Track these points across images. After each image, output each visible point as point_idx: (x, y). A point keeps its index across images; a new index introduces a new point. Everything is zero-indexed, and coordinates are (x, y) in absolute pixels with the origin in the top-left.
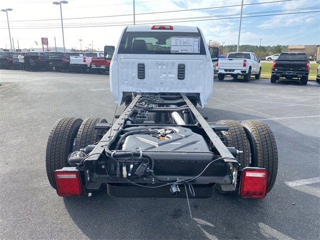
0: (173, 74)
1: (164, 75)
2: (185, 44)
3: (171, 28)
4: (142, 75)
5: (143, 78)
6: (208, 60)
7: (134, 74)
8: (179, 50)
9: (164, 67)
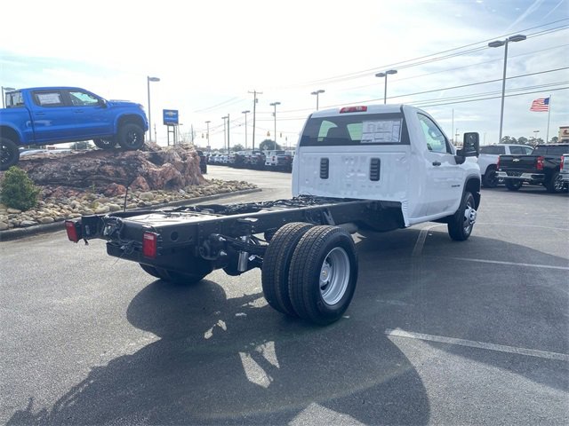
0: (363, 172)
1: (352, 174)
2: (381, 130)
3: (364, 109)
4: (325, 174)
5: (327, 177)
6: (413, 153)
7: (316, 172)
8: (372, 138)
9: (352, 163)
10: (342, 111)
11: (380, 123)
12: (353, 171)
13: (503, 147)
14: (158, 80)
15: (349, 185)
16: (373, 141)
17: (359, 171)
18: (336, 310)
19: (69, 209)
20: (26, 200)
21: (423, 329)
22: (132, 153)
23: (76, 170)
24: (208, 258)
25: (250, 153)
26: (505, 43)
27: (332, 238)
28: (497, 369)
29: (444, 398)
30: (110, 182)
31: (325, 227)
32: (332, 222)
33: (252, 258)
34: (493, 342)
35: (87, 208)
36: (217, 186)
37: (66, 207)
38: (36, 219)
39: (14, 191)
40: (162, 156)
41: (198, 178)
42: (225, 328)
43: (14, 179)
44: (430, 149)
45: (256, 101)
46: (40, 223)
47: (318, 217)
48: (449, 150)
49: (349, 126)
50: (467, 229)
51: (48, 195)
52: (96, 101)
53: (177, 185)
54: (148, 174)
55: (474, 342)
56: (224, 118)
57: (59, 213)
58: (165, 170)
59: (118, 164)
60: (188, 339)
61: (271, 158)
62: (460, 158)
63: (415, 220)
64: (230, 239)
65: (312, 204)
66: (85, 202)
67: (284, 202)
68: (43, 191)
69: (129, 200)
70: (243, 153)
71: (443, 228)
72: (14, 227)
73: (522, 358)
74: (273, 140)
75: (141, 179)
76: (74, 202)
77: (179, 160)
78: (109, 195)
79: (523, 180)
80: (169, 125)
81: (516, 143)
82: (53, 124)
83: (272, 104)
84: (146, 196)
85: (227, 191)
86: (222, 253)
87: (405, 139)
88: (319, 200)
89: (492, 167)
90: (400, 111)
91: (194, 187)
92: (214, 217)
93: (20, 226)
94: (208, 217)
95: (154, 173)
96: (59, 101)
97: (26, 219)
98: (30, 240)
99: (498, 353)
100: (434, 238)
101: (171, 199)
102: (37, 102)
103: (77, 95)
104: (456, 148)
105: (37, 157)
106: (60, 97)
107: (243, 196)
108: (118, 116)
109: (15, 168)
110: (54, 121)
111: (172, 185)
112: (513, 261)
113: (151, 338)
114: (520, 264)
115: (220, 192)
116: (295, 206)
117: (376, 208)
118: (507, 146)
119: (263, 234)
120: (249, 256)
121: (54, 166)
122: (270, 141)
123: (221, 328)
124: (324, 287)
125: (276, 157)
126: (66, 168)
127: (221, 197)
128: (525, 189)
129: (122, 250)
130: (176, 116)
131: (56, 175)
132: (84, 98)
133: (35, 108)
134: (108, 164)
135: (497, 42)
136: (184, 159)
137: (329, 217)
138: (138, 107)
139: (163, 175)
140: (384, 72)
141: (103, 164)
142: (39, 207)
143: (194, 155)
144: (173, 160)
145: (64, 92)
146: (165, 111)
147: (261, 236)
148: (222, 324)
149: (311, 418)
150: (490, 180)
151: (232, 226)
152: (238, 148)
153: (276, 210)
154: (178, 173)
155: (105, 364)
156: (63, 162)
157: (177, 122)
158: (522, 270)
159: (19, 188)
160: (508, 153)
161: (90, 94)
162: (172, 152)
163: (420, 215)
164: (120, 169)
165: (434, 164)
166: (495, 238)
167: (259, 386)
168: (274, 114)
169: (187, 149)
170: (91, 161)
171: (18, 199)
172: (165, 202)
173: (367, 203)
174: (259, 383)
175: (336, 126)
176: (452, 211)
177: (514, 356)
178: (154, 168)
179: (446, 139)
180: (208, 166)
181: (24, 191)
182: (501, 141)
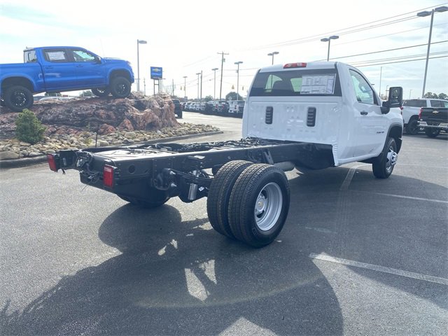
0: (302, 119)
1: (292, 121)
2: (317, 84)
3: (304, 65)
4: (269, 120)
5: (271, 123)
6: (344, 104)
7: (262, 118)
8: (310, 90)
9: (293, 111)
10: (286, 67)
11: (317, 78)
12: (293, 118)
13: (425, 101)
14: (146, 42)
15: (289, 130)
16: (310, 93)
17: (298, 118)
18: (268, 235)
19: (68, 144)
20: (35, 135)
21: (342, 254)
22: (121, 100)
23: (76, 113)
24: (161, 188)
25: (217, 103)
26: (431, 13)
27: (266, 175)
28: (404, 294)
29: (355, 318)
30: (103, 123)
31: (261, 165)
32: (271, 160)
33: (201, 189)
34: (403, 268)
35: (82, 144)
36: (187, 129)
37: (65, 142)
38: (41, 151)
39: (25, 128)
40: (144, 103)
41: (172, 122)
42: (176, 246)
43: (25, 119)
44: (359, 100)
45: (223, 60)
46: (44, 154)
47: (259, 156)
48: (376, 102)
49: (292, 80)
50: (388, 169)
51: (53, 133)
52: (93, 58)
53: (155, 126)
54: (132, 117)
55: (386, 268)
56: (198, 74)
57: (60, 147)
58: (146, 115)
59: (109, 109)
60: (144, 255)
61: (233, 107)
62: (385, 109)
63: (343, 160)
64: (179, 173)
65: (256, 145)
66: (82, 138)
67: (233, 143)
68: (49, 128)
69: (116, 138)
70: (211, 102)
71: (369, 167)
72: (24, 157)
73: (428, 285)
74: (236, 92)
75: (127, 121)
76: (73, 138)
77: (158, 107)
78: (101, 134)
79: (441, 129)
80: (155, 79)
81: (437, 98)
82: (62, 76)
83: (236, 63)
84: (130, 135)
85: (195, 133)
86: (173, 185)
87: (338, 91)
88: (263, 142)
89: (415, 118)
90: (334, 68)
91: (169, 129)
92: (170, 154)
93: (28, 156)
94: (165, 154)
95: (137, 116)
96: (64, 58)
97: (34, 150)
98: (35, 167)
99: (407, 279)
100: (360, 175)
101: (150, 138)
102: (47, 58)
103: (79, 53)
104: (382, 101)
105: (48, 102)
106: (65, 55)
107: (208, 137)
108: (110, 71)
109: (26, 110)
110: (63, 73)
111: (152, 126)
112: (427, 197)
113: (114, 252)
114: (433, 200)
115: (189, 133)
116: (242, 147)
117: (310, 150)
118: (428, 101)
119: (211, 169)
120: (199, 187)
121: (60, 110)
122: (234, 93)
123: (173, 246)
124: (260, 216)
125: (238, 106)
126: (69, 111)
127: (190, 137)
128: (442, 137)
129: (89, 180)
130: (161, 72)
131: (61, 117)
132: (84, 56)
133: (45, 63)
134: (102, 109)
135: (425, 12)
136: (162, 106)
137: (269, 157)
138: (126, 63)
139: (144, 118)
140: (328, 38)
141: (97, 109)
142: (45, 141)
143: (170, 103)
144: (153, 107)
145: (69, 51)
146: (152, 68)
147: (209, 171)
148: (174, 243)
149: (235, 330)
150: (411, 128)
151: (183, 162)
152: (208, 99)
153: (224, 149)
154: (156, 117)
155: (73, 274)
156: (66, 107)
157: (161, 77)
158: (433, 205)
159: (29, 127)
160: (429, 105)
161: (89, 53)
162: (152, 100)
163: (348, 156)
164: (111, 113)
165: (362, 113)
166: (413, 177)
167: (196, 298)
168: (238, 71)
169: (165, 98)
170: (89, 106)
171: (28, 134)
172: (145, 140)
173: (303, 146)
174: (196, 296)
175: (280, 79)
176: (376, 153)
177: (421, 282)
178: (137, 113)
179: (374, 92)
180: (183, 113)
181: (33, 128)
182: (423, 96)
